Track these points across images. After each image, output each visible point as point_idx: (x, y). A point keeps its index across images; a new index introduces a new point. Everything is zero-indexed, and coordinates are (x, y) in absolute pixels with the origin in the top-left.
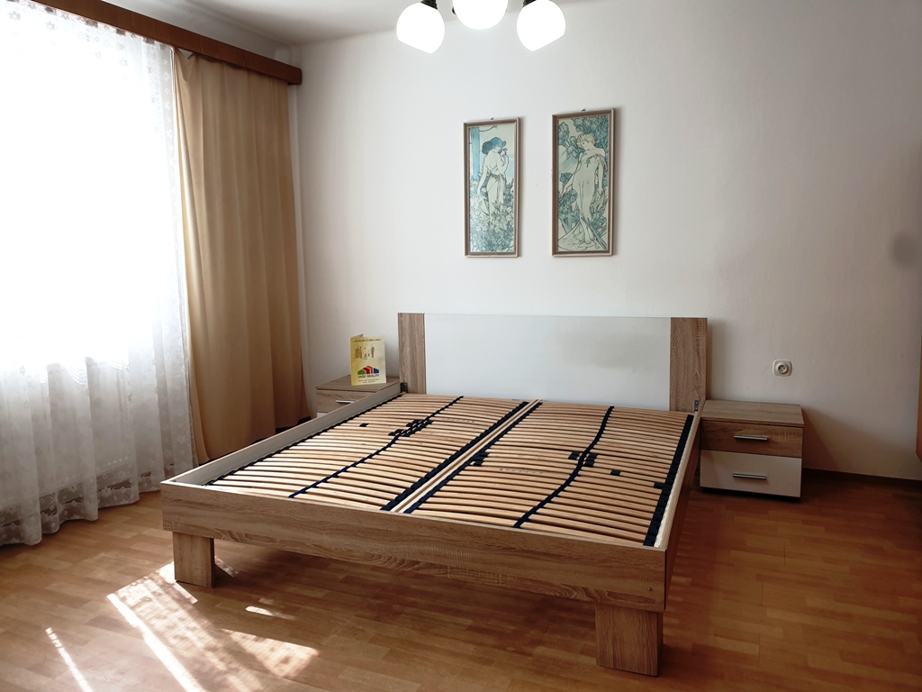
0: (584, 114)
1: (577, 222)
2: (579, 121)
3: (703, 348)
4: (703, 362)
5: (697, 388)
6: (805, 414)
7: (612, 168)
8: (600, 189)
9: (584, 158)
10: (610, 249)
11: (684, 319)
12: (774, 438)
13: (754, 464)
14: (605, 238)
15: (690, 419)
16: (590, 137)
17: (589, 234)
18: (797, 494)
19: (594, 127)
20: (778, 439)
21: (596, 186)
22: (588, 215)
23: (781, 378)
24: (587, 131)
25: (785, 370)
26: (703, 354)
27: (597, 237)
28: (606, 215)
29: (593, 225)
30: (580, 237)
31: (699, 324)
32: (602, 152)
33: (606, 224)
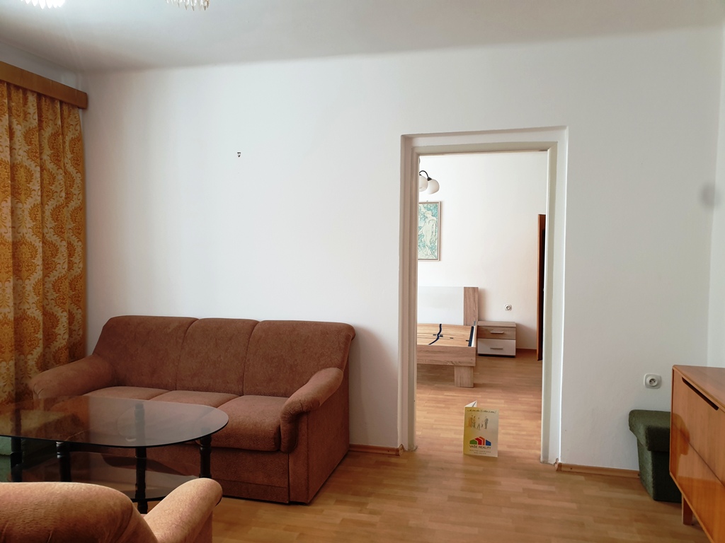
0: (427, 203)
1: (424, 246)
2: (425, 205)
3: (477, 299)
4: (477, 305)
5: (475, 316)
6: (517, 325)
7: (439, 225)
8: (434, 234)
9: (427, 221)
10: (439, 258)
11: (469, 288)
12: (505, 332)
13: (498, 343)
14: (436, 254)
15: (473, 328)
16: (430, 212)
17: (429, 252)
18: (514, 354)
19: (432, 208)
20: (507, 333)
21: (433, 232)
22: (429, 244)
23: (508, 311)
24: (429, 210)
25: (509, 308)
26: (477, 302)
27: (433, 253)
28: (436, 244)
29: (431, 248)
30: (426, 253)
31: (475, 290)
32: (435, 218)
33: (436, 248)
